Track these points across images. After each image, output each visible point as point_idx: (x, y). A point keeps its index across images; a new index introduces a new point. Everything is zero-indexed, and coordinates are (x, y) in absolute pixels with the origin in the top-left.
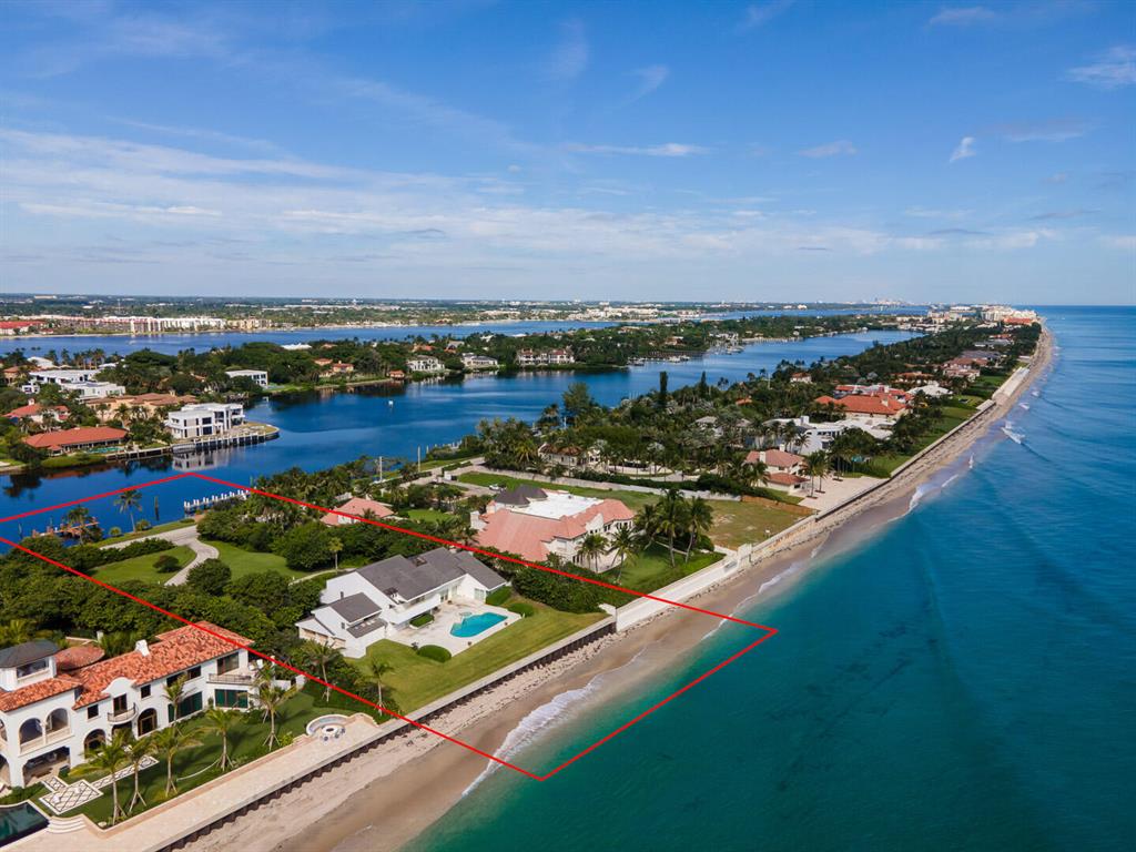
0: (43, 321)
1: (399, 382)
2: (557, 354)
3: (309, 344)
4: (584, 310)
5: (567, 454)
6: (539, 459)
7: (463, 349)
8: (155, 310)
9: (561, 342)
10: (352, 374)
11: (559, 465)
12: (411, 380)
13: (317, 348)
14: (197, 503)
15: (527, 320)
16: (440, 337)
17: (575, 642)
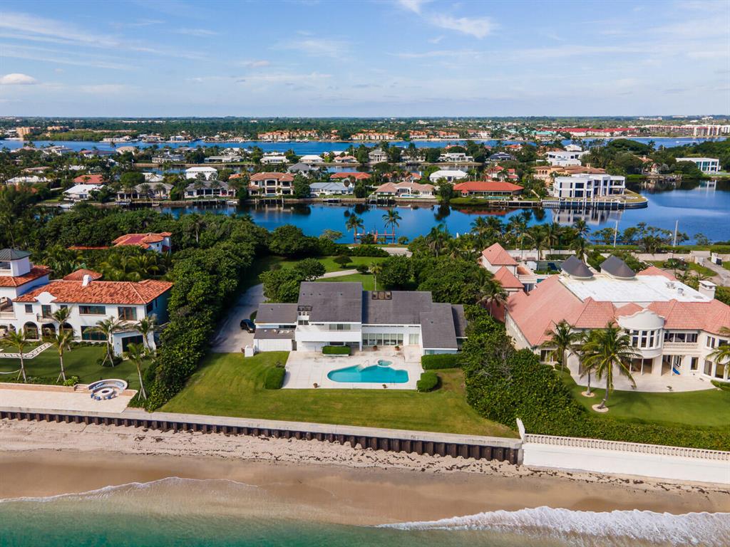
0: (641, 129)
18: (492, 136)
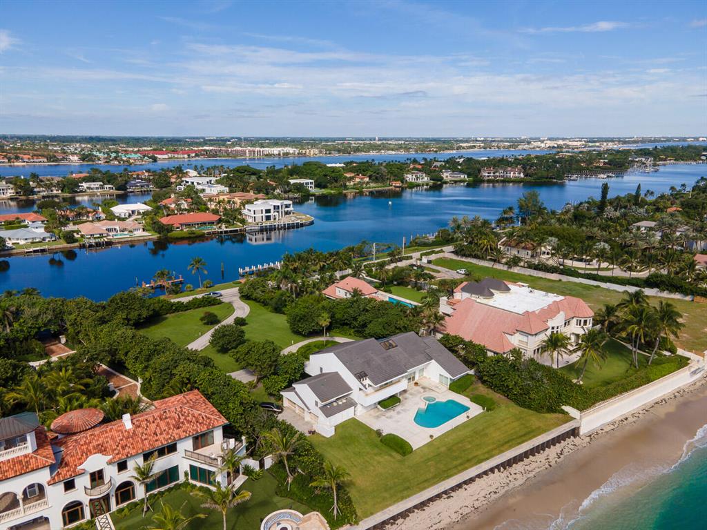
0: (204, 150)
1: (398, 189)
2: (511, 171)
3: (344, 164)
4: (529, 143)
5: (523, 248)
6: (499, 251)
7: (443, 167)
8: (262, 144)
9: (514, 163)
10: (368, 183)
11: (515, 257)
12: (406, 188)
13: (349, 166)
14: (247, 269)
15: (488, 149)
16: (428, 160)
17: (538, 447)
18: (83, 160)
